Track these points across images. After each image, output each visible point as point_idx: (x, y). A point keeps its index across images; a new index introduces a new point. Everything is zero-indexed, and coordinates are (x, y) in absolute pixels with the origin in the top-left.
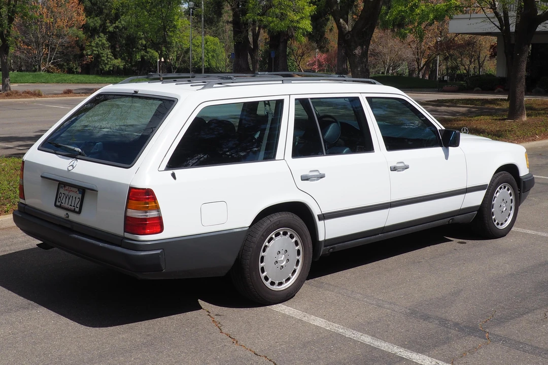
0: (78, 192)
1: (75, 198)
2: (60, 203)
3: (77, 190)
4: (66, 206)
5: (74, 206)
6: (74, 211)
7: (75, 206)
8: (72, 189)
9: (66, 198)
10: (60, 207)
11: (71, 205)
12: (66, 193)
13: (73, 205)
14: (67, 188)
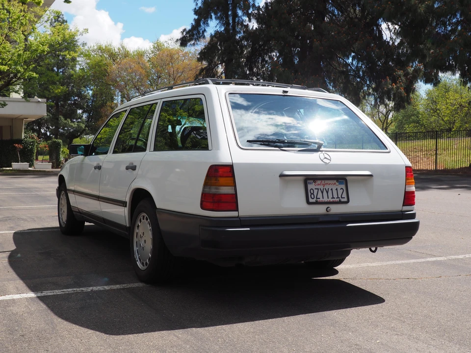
0: (337, 184)
1: (337, 189)
2: (315, 199)
3: (335, 181)
4: (326, 199)
5: (338, 198)
6: (340, 202)
7: (340, 196)
8: (327, 182)
9: (322, 192)
10: (317, 203)
11: (333, 198)
12: (321, 187)
13: (335, 196)
14: (319, 182)
